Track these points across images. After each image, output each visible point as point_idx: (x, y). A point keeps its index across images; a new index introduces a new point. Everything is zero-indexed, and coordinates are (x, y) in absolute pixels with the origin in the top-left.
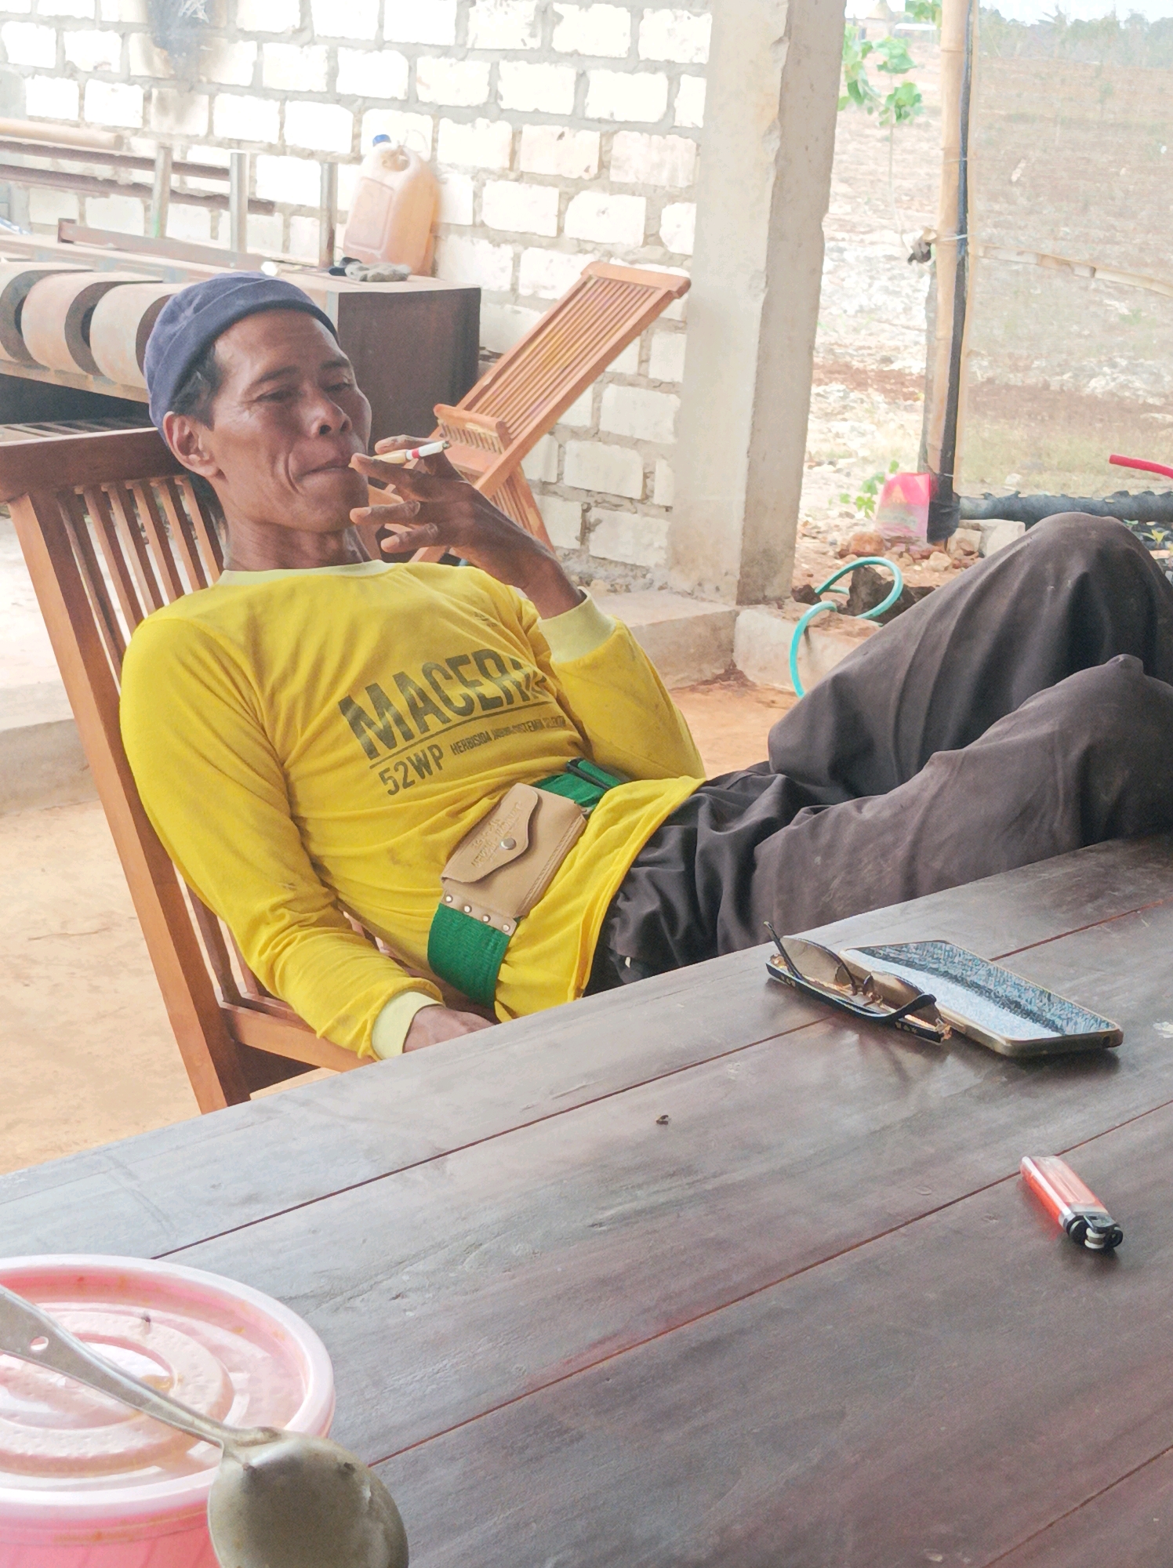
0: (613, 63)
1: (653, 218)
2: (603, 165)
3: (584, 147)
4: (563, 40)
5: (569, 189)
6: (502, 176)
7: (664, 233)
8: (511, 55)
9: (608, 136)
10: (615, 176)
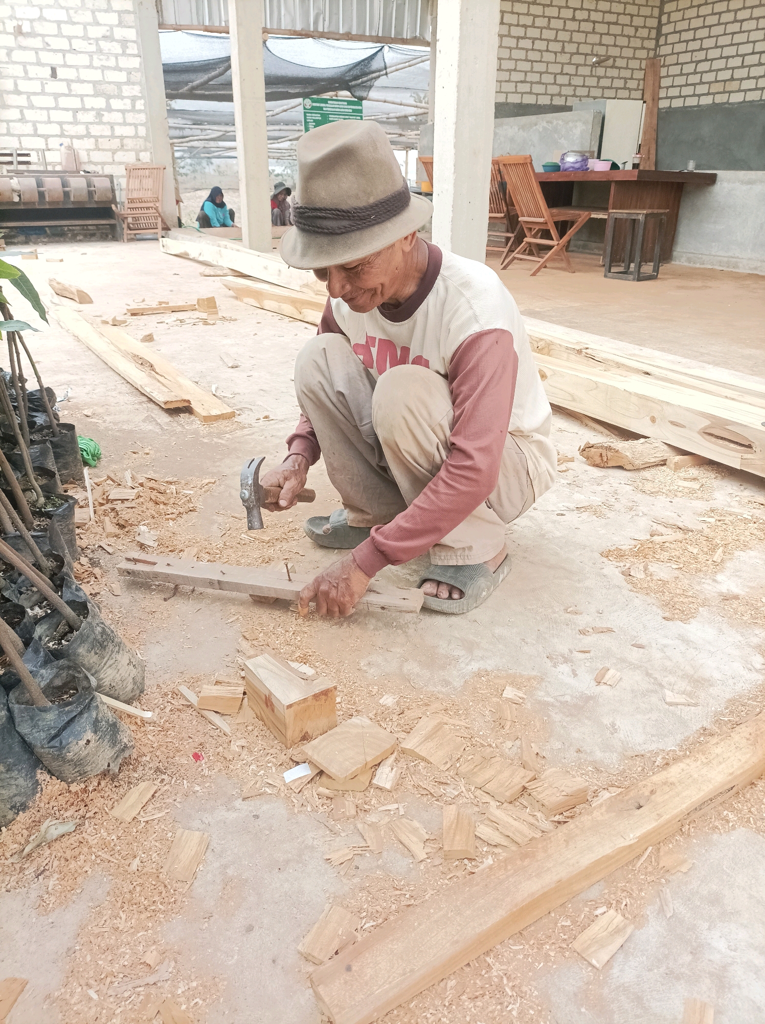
0: (120, 124)
1: (137, 155)
2: (122, 146)
3: (116, 143)
4: (105, 119)
5: (114, 152)
6: (94, 150)
7: (141, 158)
8: (91, 123)
9: (122, 140)
10: (125, 147)
